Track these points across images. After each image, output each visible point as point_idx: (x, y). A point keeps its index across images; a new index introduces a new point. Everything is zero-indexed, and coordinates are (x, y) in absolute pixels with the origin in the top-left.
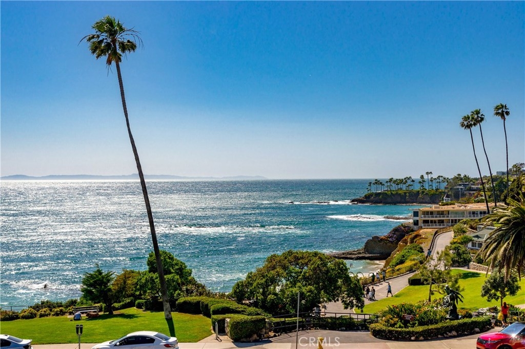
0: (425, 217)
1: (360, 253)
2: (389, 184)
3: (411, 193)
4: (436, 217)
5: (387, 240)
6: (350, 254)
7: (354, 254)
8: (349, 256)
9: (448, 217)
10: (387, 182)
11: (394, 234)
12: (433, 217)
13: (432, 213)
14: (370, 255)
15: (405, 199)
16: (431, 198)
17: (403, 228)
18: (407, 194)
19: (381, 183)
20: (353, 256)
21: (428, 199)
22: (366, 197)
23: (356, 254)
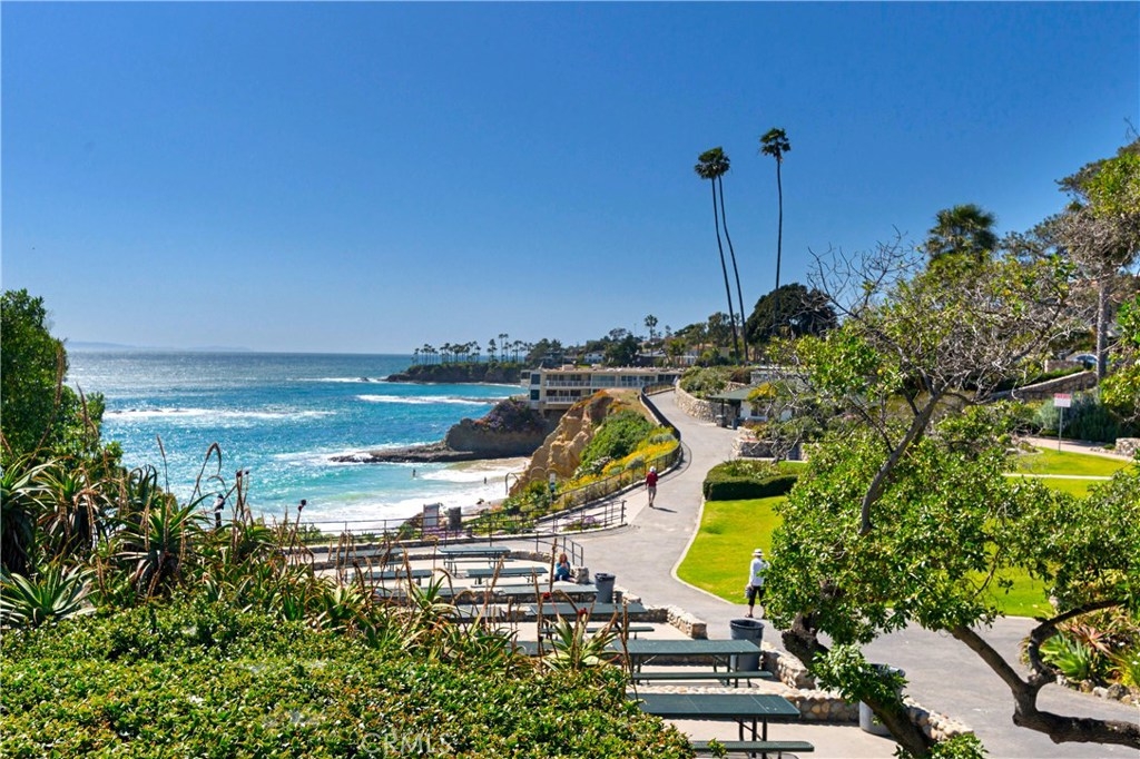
0: (551, 384)
1: (439, 450)
2: (444, 352)
3: (476, 366)
5: (486, 426)
6: (421, 452)
7: (428, 451)
8: (420, 455)
9: (588, 385)
11: (498, 415)
12: (564, 384)
13: (562, 377)
14: (458, 453)
15: (467, 375)
16: (505, 375)
17: (512, 404)
18: (471, 368)
19: (433, 350)
20: (428, 455)
21: (500, 376)
22: (410, 371)
23: (431, 452)
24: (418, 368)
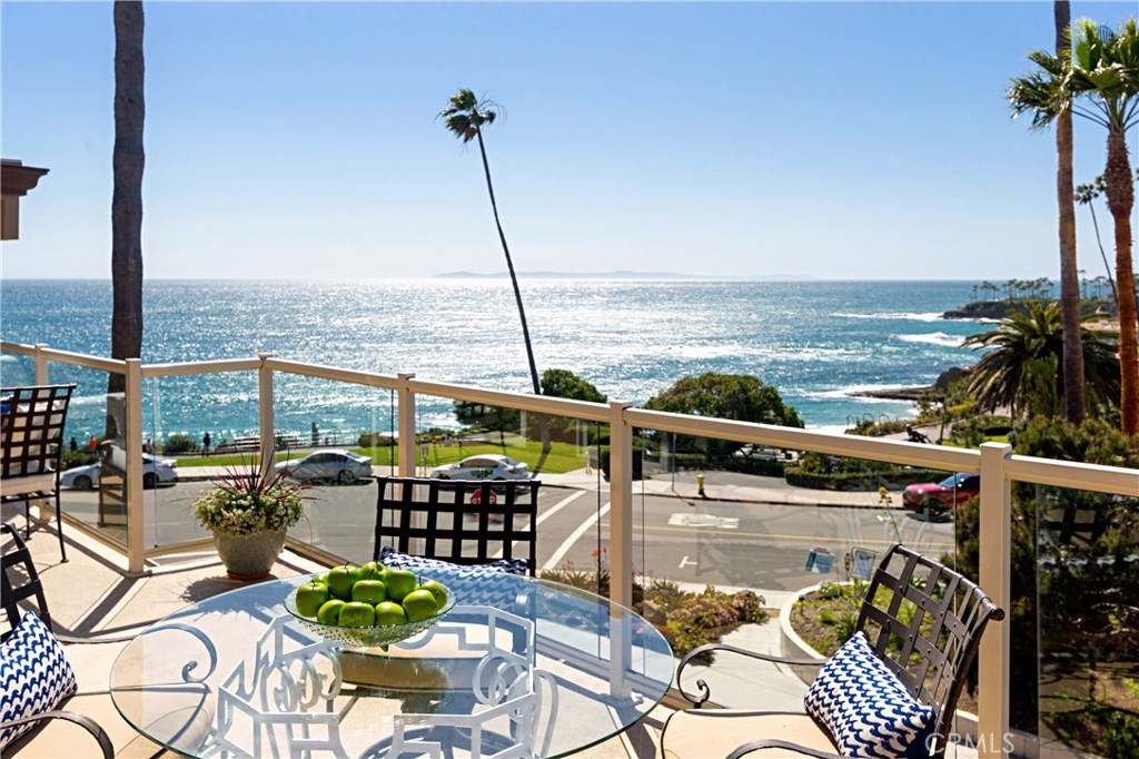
2: (1007, 289)
10: (1004, 286)
19: (994, 287)
22: (968, 308)
24: (977, 305)
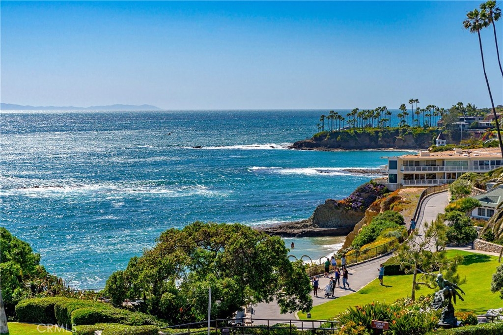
0: (407, 169)
1: (307, 226)
3: (386, 132)
4: (424, 169)
5: (348, 206)
6: (291, 228)
7: (297, 228)
8: (289, 231)
9: (442, 169)
10: (349, 115)
11: (359, 196)
12: (419, 169)
13: (417, 163)
14: (323, 229)
15: (376, 142)
16: (416, 140)
17: (372, 186)
18: (380, 134)
19: (339, 116)
20: (296, 231)
21: (412, 142)
22: (316, 138)
23: (299, 228)
24: (323, 136)
